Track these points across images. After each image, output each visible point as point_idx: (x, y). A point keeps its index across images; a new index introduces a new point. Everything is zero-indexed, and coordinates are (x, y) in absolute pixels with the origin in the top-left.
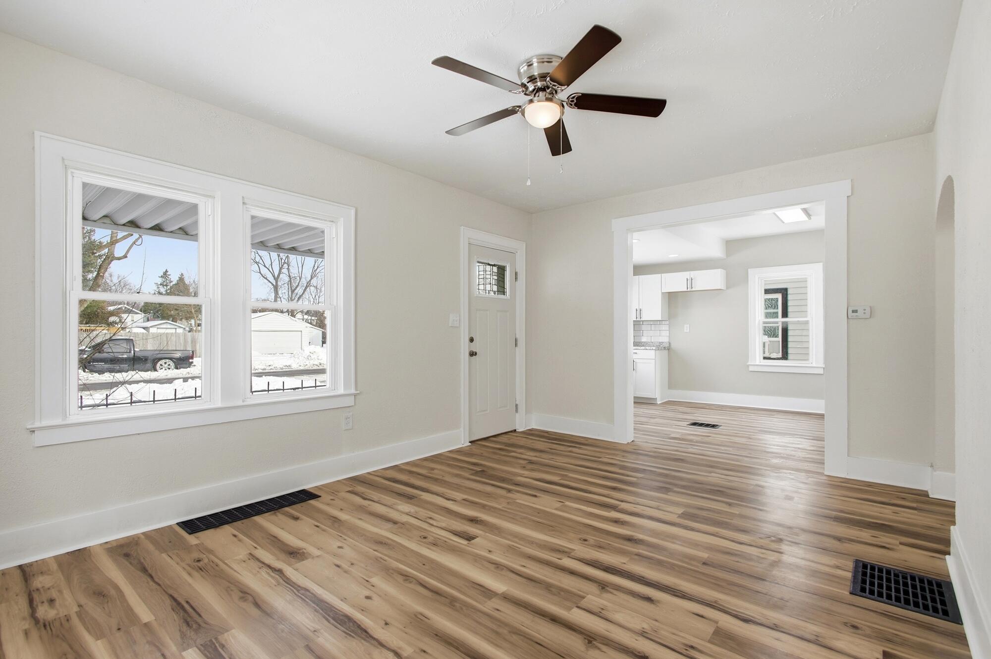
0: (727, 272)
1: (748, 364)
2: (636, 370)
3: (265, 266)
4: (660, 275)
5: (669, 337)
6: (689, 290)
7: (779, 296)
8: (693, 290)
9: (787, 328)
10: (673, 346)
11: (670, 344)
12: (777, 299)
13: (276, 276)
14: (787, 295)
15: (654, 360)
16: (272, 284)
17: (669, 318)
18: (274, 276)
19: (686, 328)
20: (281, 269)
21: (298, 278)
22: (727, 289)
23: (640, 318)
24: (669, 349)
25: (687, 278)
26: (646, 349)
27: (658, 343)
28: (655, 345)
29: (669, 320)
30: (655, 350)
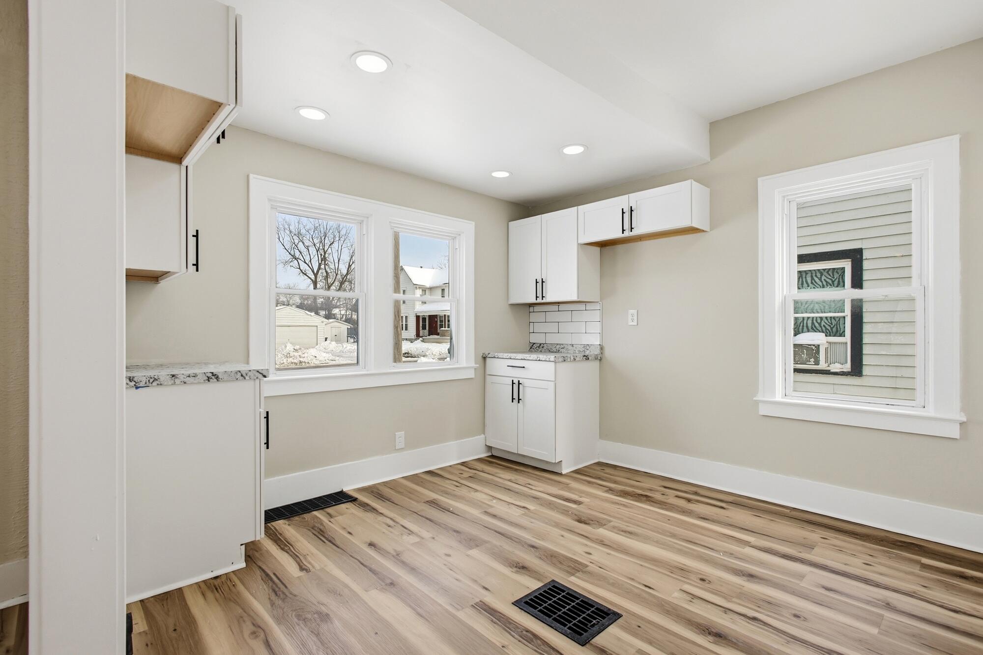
0: (710, 190)
1: (757, 399)
2: (523, 402)
3: (305, 262)
4: (576, 207)
5: (602, 334)
6: (627, 234)
7: (846, 265)
8: (636, 233)
10: (610, 353)
11: (602, 348)
12: (843, 269)
13: (315, 272)
14: (861, 260)
15: (553, 384)
16: (312, 280)
17: (601, 298)
18: (313, 271)
19: (631, 318)
20: (320, 265)
21: (335, 275)
22: (710, 230)
23: (543, 297)
24: (600, 358)
25: (623, 209)
26: (539, 360)
27: (583, 346)
28: (577, 350)
29: (601, 301)
30: (555, 362)
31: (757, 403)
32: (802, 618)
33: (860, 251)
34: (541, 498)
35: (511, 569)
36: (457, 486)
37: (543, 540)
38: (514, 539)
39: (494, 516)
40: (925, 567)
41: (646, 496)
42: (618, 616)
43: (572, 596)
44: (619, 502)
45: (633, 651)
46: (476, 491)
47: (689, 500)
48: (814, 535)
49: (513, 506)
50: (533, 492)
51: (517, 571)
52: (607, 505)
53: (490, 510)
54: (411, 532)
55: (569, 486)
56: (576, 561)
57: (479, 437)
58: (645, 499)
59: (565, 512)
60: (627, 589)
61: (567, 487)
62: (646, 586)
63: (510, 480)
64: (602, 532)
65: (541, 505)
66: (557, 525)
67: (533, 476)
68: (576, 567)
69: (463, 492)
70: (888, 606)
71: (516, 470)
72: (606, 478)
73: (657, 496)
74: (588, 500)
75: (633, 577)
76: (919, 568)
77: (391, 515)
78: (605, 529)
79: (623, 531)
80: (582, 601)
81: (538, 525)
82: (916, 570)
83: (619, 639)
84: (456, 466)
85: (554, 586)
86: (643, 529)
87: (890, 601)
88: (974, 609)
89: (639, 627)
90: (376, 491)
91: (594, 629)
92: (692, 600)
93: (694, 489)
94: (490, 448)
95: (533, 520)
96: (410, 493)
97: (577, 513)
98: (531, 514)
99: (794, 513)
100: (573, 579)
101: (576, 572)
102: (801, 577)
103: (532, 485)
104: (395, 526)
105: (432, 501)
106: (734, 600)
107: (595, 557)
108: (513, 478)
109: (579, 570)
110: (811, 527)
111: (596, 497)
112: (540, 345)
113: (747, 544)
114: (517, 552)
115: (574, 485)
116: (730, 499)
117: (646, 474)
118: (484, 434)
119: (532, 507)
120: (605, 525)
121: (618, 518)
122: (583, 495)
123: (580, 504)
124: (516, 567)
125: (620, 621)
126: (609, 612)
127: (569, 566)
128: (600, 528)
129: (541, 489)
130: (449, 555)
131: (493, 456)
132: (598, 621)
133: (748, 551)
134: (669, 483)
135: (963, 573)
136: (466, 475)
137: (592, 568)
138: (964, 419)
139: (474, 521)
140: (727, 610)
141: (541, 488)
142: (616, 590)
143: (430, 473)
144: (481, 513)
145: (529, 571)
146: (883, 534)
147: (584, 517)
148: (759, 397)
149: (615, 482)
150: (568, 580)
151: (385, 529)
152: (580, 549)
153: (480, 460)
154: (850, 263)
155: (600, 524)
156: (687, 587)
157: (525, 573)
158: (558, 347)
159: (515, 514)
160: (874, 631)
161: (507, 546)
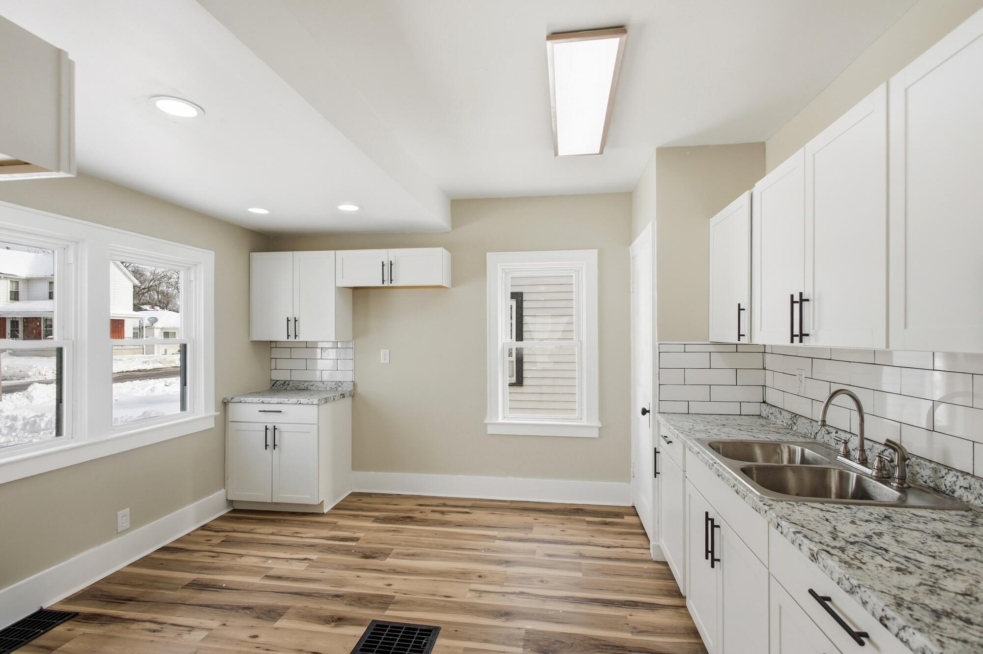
0: (452, 255)
1: (485, 422)
2: (280, 451)
4: (334, 251)
5: (354, 371)
6: (386, 284)
8: (394, 284)
9: (522, 359)
10: (360, 389)
11: (355, 385)
14: (522, 301)
17: (354, 338)
19: (384, 356)
22: (452, 287)
23: (296, 336)
24: (353, 395)
25: (383, 262)
26: (300, 404)
27: (334, 383)
28: (328, 387)
29: (353, 340)
30: (318, 405)
31: (486, 425)
32: (545, 582)
33: (521, 294)
34: (317, 545)
35: (329, 625)
36: (214, 557)
37: (343, 586)
38: (315, 595)
39: (279, 578)
40: (588, 522)
41: (409, 517)
42: (437, 629)
43: (396, 628)
44: (390, 529)
45: (460, 651)
46: (241, 556)
47: (443, 513)
48: (529, 518)
49: (293, 561)
50: (306, 540)
51: (336, 625)
52: (382, 535)
53: (271, 573)
54: (191, 628)
55: (338, 524)
56: (382, 596)
57: (219, 492)
58: (409, 520)
59: (348, 552)
60: (434, 604)
61: (335, 526)
62: (446, 597)
63: (273, 534)
64: (390, 561)
65: (321, 551)
66: (347, 568)
67: (296, 522)
68: (385, 602)
69: (225, 561)
70: (582, 556)
71: (273, 521)
72: (366, 507)
73: (417, 515)
74: (363, 534)
75: (433, 593)
76: (586, 525)
77: (148, 616)
78: (391, 558)
79: (406, 555)
80: (406, 629)
81: (330, 573)
82: (584, 526)
83: (448, 647)
84: (196, 533)
85: (377, 626)
86: (420, 548)
87: (582, 552)
88: (615, 542)
89: (456, 631)
90: (100, 593)
91: (427, 647)
92: (481, 595)
93: (441, 502)
94: (230, 502)
95: (322, 570)
96: (154, 582)
97: (360, 550)
98: (315, 564)
99: (513, 505)
100: (388, 613)
101: (387, 605)
102: (534, 552)
103: (300, 533)
104: (162, 628)
105: (191, 583)
106: (505, 584)
107: (396, 587)
108: (275, 531)
109: (389, 603)
110: (526, 513)
111: (368, 529)
112: (285, 382)
113: (494, 538)
114: (325, 607)
115: (342, 522)
116: (470, 503)
117: (399, 496)
118: (225, 488)
119: (314, 556)
120: (389, 554)
121: (399, 545)
122: (355, 531)
123: (357, 541)
124: (333, 621)
125: (441, 632)
126: (431, 629)
127: (380, 603)
128: (386, 558)
129: (312, 535)
130: (256, 637)
131: (235, 511)
132: (426, 640)
133: (498, 543)
134: (422, 501)
135: (605, 521)
136: (216, 541)
137: (399, 597)
138: (601, 426)
139: (260, 590)
140: (504, 594)
141: (310, 534)
142: (428, 608)
143: (165, 549)
144: (262, 578)
145: (347, 620)
146: (563, 507)
147: (368, 552)
148: (487, 421)
149: (377, 510)
150: (385, 616)
151: (150, 636)
152: (380, 584)
153: (222, 518)
154: (515, 302)
155: (385, 554)
156: (473, 586)
157: (344, 625)
158: (306, 384)
159: (299, 568)
160: (580, 575)
161: (312, 605)
